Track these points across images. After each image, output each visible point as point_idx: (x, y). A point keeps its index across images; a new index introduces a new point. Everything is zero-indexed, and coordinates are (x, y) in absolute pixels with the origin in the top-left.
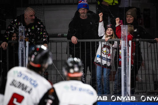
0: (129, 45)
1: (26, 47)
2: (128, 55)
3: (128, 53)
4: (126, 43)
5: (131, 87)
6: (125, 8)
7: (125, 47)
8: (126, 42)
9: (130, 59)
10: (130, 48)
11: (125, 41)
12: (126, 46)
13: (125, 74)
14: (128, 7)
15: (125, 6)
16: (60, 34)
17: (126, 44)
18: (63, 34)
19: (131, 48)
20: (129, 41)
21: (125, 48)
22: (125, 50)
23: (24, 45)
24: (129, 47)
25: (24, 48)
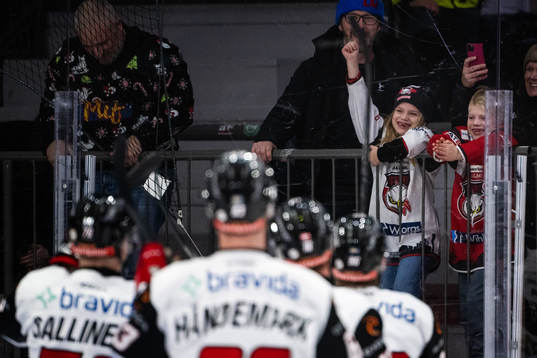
0: (515, 176)
1: (83, 178)
2: (513, 215)
3: (514, 207)
4: (502, 163)
5: (523, 350)
6: (500, 19)
7: (499, 180)
8: (506, 162)
9: (520, 234)
10: (521, 189)
11: (499, 157)
12: (503, 177)
13: (498, 297)
14: (513, 12)
15: (502, 10)
16: (229, 127)
17: (506, 169)
18: (243, 127)
19: (527, 185)
20: (519, 157)
21: (502, 185)
22: (499, 197)
23: (75, 170)
24: (518, 184)
25: (78, 182)
